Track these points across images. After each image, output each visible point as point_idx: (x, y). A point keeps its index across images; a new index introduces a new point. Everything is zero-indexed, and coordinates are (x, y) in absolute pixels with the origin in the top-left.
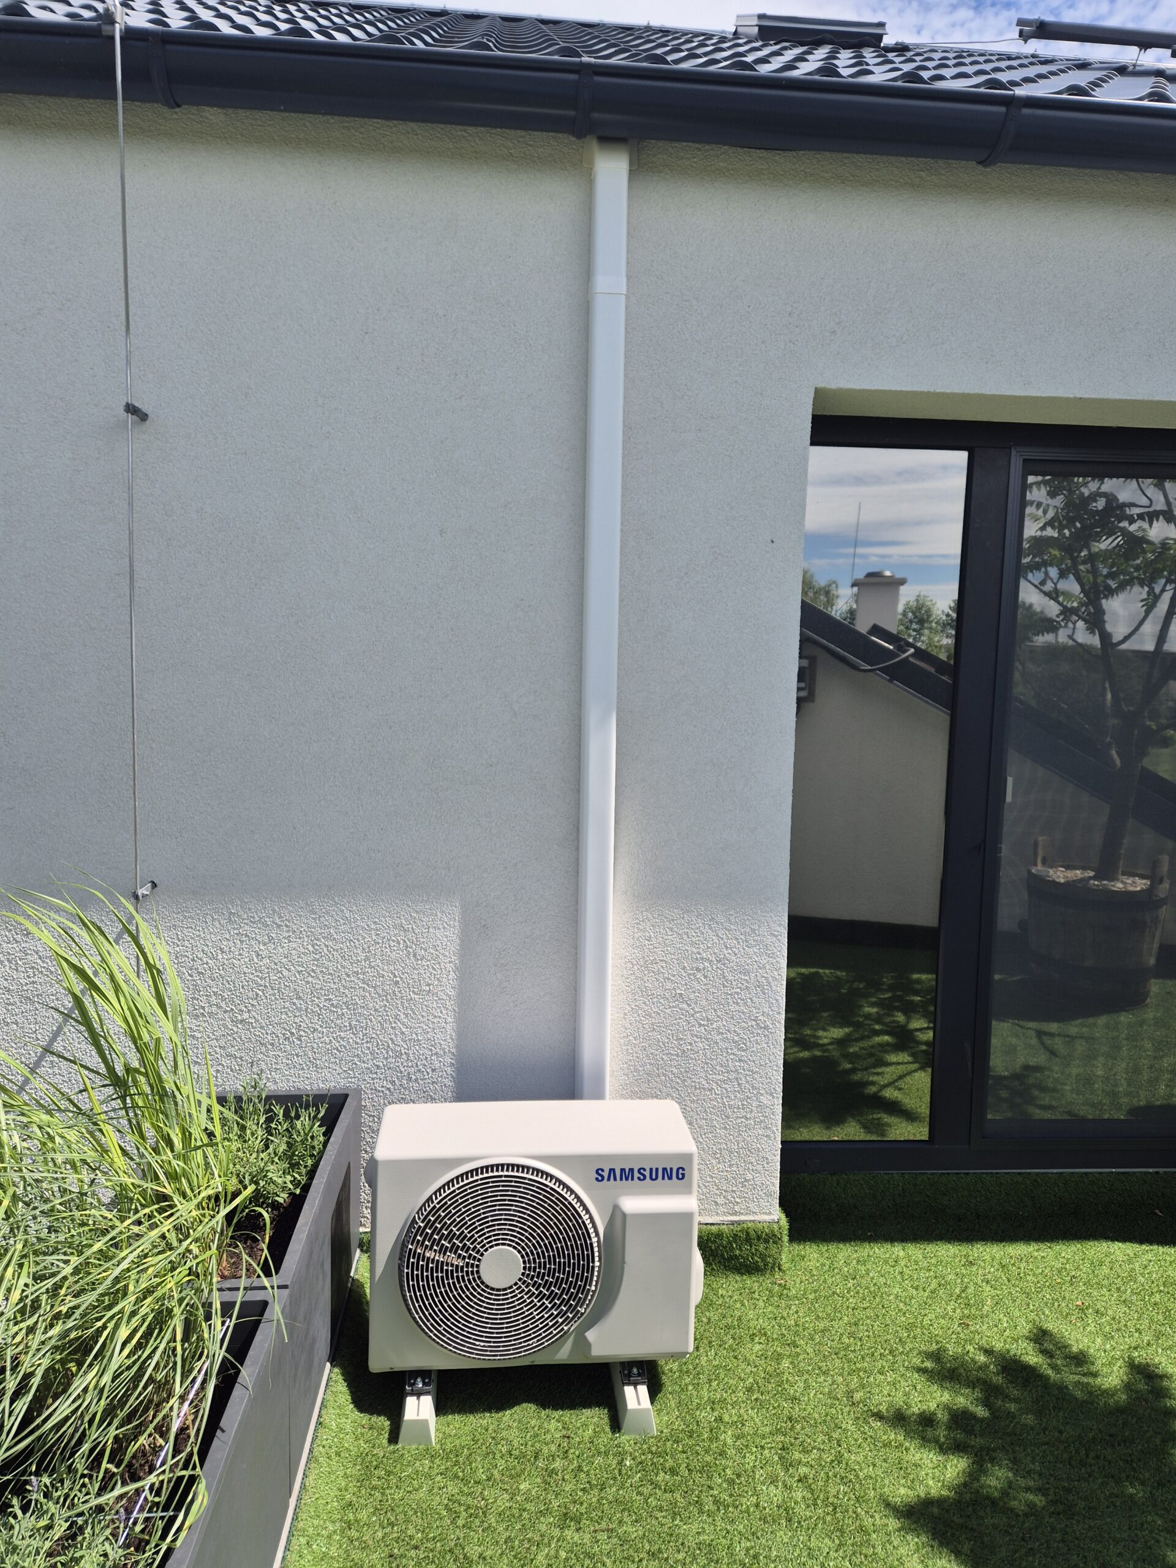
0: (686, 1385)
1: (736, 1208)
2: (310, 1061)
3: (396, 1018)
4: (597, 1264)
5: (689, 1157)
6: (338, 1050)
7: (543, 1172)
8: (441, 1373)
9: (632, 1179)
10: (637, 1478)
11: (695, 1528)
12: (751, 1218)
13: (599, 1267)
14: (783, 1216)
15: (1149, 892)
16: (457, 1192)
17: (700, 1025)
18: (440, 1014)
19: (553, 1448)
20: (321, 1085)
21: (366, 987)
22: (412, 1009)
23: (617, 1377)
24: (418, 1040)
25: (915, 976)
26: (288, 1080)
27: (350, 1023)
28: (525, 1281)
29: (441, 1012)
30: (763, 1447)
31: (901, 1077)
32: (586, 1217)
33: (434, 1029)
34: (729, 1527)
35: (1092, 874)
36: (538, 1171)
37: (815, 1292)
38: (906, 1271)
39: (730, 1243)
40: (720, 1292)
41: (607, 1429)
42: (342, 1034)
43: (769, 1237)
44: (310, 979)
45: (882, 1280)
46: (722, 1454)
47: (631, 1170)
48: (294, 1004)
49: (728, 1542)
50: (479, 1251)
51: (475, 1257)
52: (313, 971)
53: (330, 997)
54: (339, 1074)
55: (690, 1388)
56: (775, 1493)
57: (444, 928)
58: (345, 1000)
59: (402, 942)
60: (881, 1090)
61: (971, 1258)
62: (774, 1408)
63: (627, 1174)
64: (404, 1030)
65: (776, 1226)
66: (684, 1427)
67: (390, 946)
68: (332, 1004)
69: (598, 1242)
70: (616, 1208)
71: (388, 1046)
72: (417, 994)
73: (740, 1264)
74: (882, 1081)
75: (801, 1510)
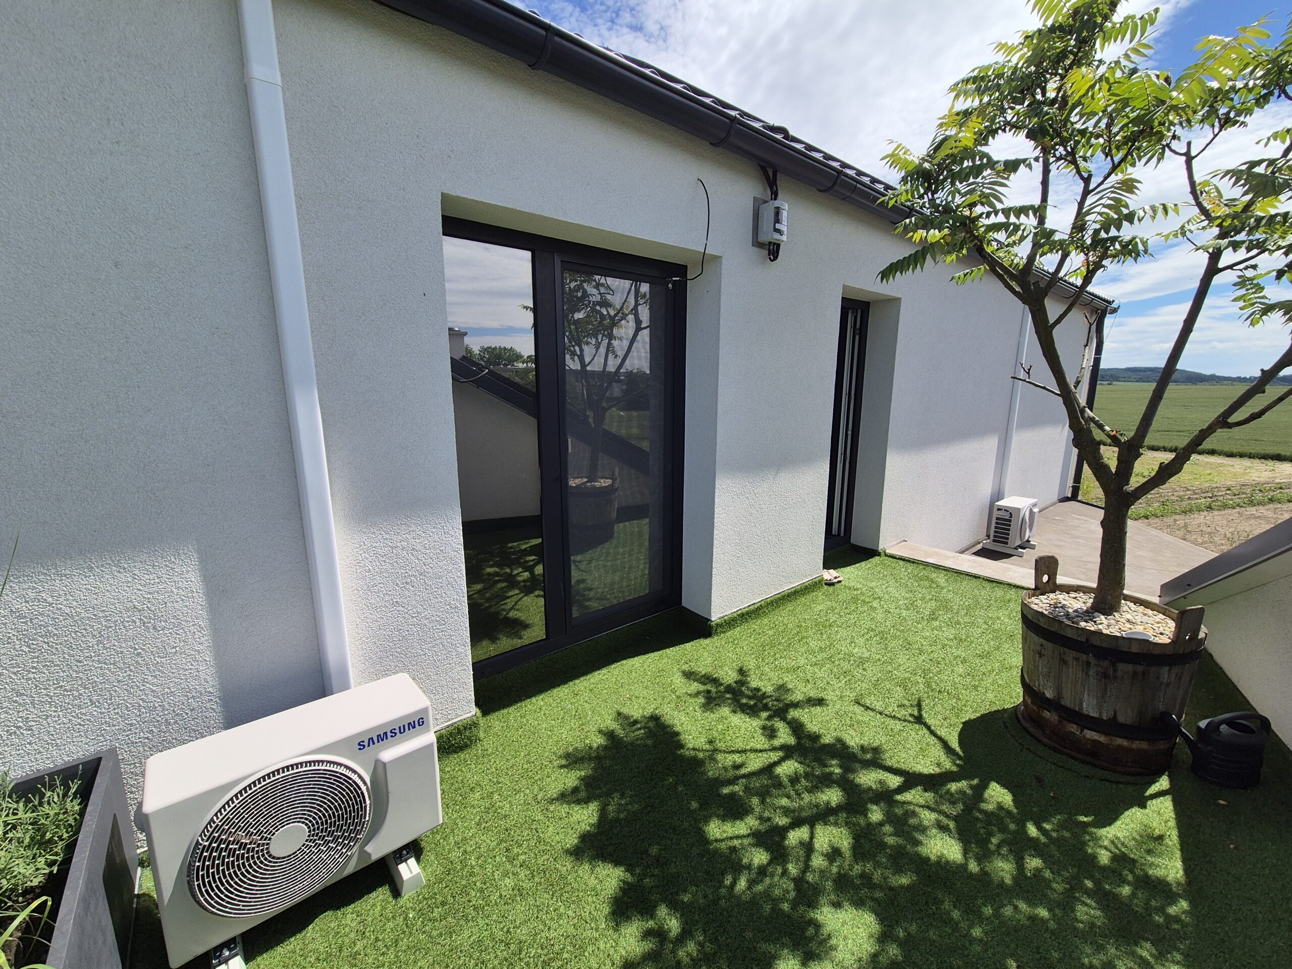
0: (438, 841)
1: (449, 717)
2: (48, 744)
3: (144, 682)
4: (368, 802)
5: (425, 710)
6: (80, 725)
7: (314, 762)
8: (244, 935)
9: (387, 738)
10: (419, 923)
11: (466, 934)
12: (459, 719)
13: (370, 804)
14: (478, 710)
15: (612, 485)
16: (238, 806)
17: (413, 617)
18: (190, 667)
19: (352, 935)
20: (66, 759)
21: (103, 665)
22: (159, 671)
23: (391, 862)
24: (172, 692)
25: (510, 545)
26: (22, 768)
27: (90, 700)
28: (311, 840)
29: (192, 665)
30: (495, 857)
31: (516, 603)
32: (355, 777)
33: (186, 679)
34: (487, 921)
35: (586, 480)
36: (310, 762)
37: (502, 745)
38: (547, 712)
39: (449, 739)
40: (446, 770)
41: (391, 899)
42: (84, 711)
43: (472, 725)
44: (31, 676)
45: (536, 723)
46: (472, 874)
47: (386, 733)
48: (16, 702)
49: (490, 932)
50: (266, 837)
51: (264, 844)
52: (34, 668)
53: (61, 684)
54: (86, 744)
55: (441, 841)
56: (509, 882)
57: (182, 600)
58: (80, 683)
59: (137, 620)
60: (507, 613)
61: (576, 692)
62: (496, 828)
63: (383, 737)
64: (154, 689)
65: (475, 718)
66: (443, 870)
67: (125, 627)
68: (65, 690)
69: (367, 788)
70: (377, 761)
71: (140, 705)
72: (163, 658)
73: (456, 747)
74: (509, 607)
75: (526, 885)
